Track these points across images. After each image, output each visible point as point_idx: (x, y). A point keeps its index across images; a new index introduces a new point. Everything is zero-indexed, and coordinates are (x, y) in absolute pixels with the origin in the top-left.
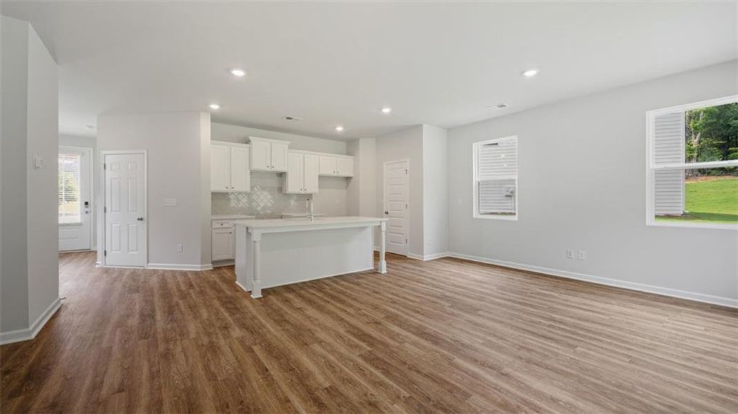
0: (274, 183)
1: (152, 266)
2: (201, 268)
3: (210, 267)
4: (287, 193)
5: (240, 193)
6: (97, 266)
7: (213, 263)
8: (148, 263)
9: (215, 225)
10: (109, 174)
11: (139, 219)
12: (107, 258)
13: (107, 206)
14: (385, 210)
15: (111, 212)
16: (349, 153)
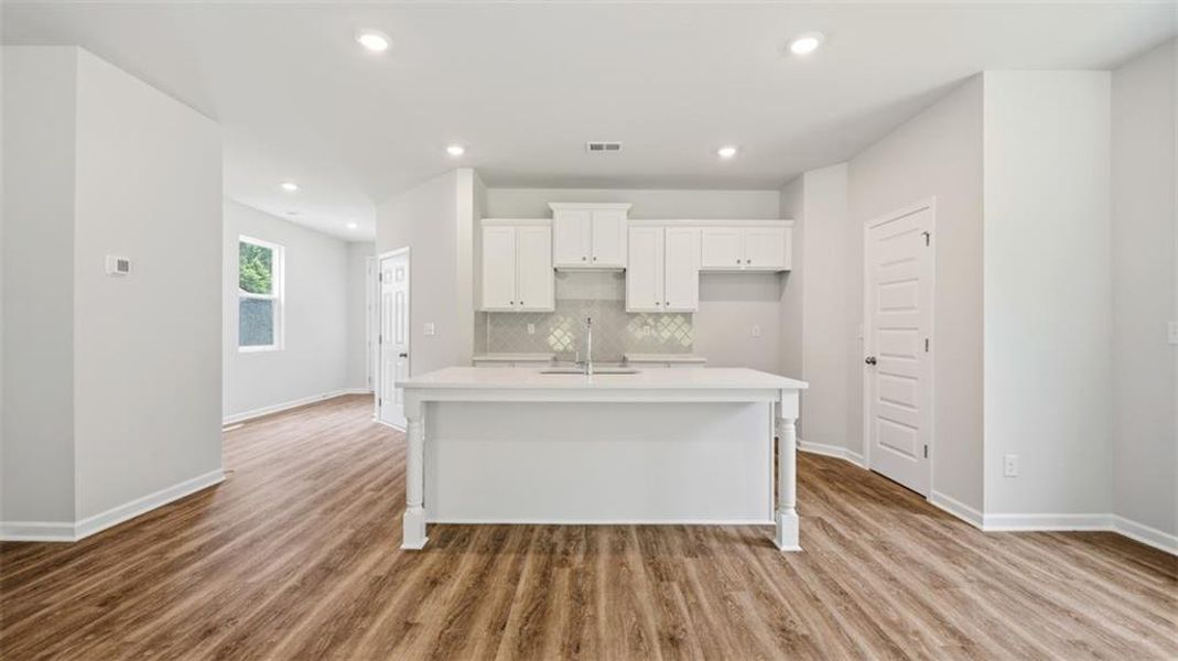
4: (628, 310)
6: (374, 419)
11: (401, 355)
12: (382, 410)
13: (383, 335)
16: (785, 214)
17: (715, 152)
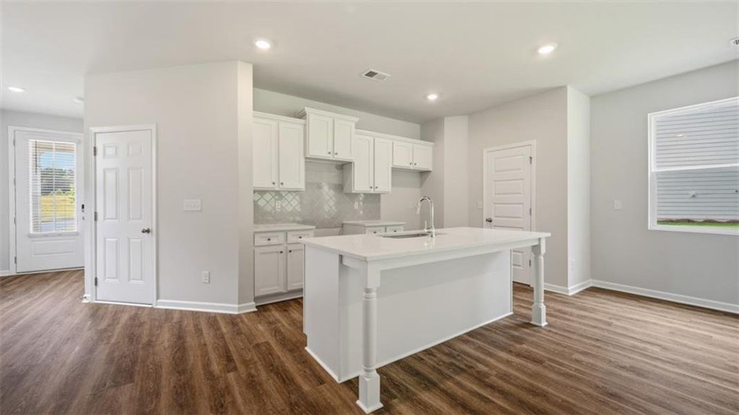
0: (332, 177)
1: (164, 304)
2: (239, 309)
3: (251, 307)
4: (353, 192)
5: (289, 192)
6: (85, 301)
7: (256, 299)
8: (158, 298)
9: (260, 241)
10: (102, 163)
11: (143, 232)
12: (98, 289)
13: (98, 211)
14: (485, 217)
15: (105, 219)
16: (424, 137)
17: (425, 97)
